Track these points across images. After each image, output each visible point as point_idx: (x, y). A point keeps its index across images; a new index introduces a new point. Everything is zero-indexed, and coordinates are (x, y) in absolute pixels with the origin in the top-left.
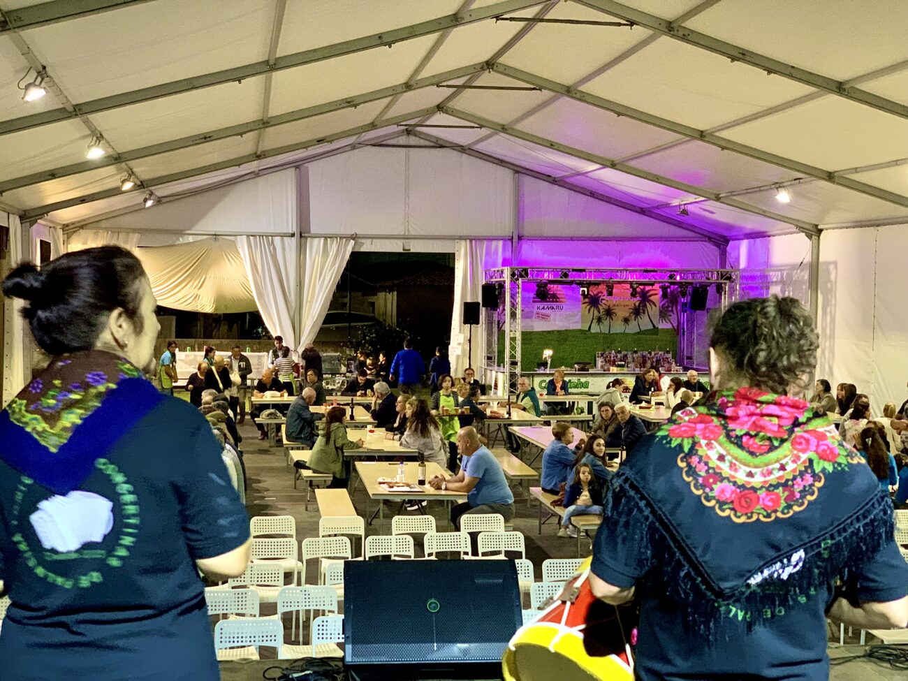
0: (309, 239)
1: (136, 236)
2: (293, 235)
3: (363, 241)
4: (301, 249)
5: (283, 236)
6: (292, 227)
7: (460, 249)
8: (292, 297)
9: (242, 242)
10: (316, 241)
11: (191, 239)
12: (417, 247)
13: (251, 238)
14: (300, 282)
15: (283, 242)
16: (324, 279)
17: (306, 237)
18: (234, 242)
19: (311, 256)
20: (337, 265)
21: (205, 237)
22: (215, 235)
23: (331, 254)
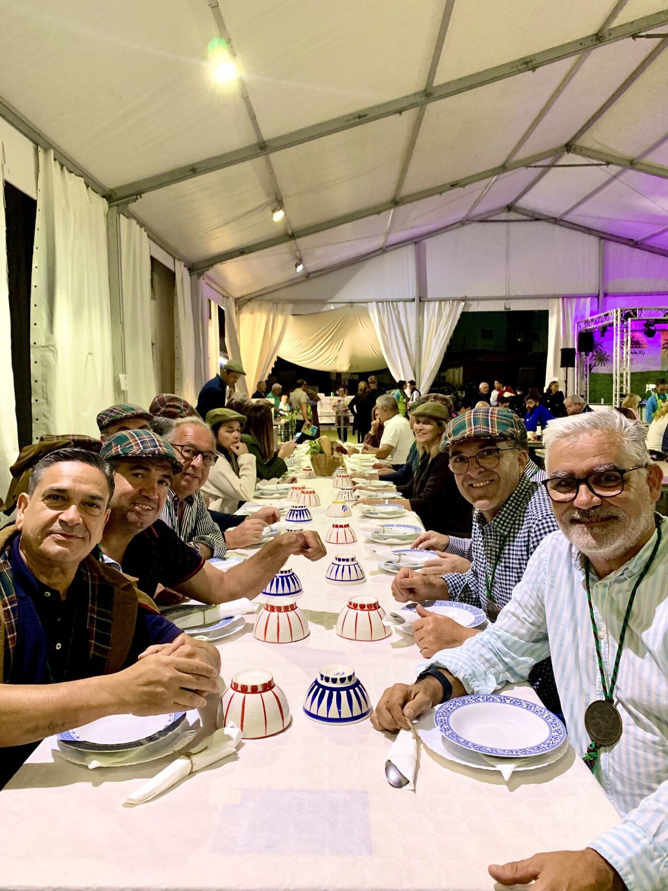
0: (426, 303)
1: (290, 307)
2: (413, 300)
3: (470, 303)
4: (420, 312)
5: (405, 301)
6: (412, 293)
7: (553, 306)
8: (413, 350)
9: (372, 307)
10: (432, 304)
11: (332, 307)
12: (516, 306)
13: (380, 304)
14: (420, 339)
16: (439, 335)
17: (424, 301)
18: (365, 308)
19: (428, 317)
20: (450, 323)
21: (343, 305)
22: (351, 303)
23: (444, 314)
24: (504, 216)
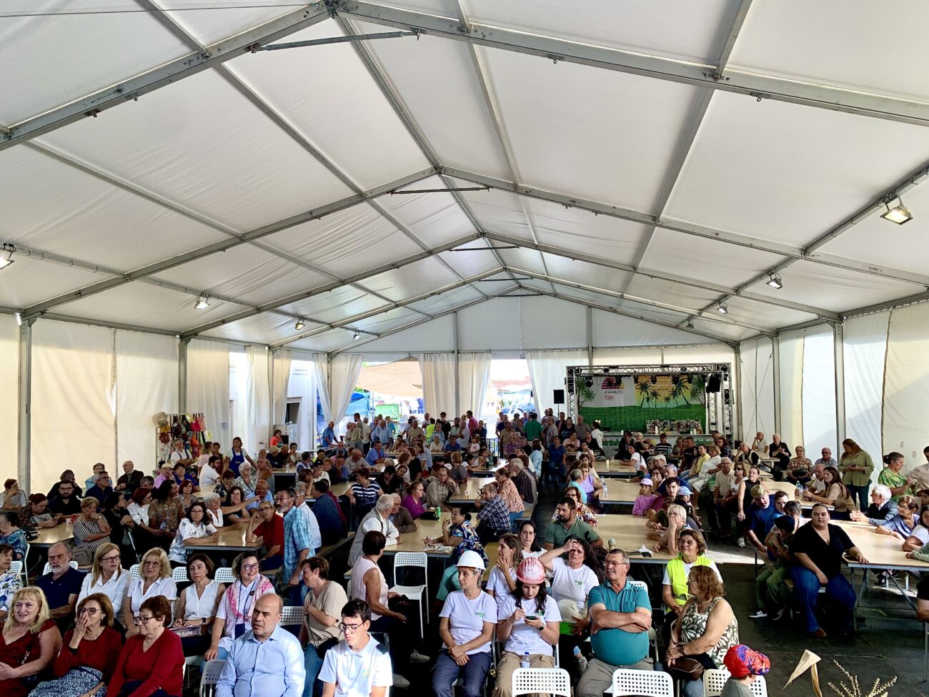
2: (453, 352)
4: (458, 361)
5: (448, 352)
6: (453, 347)
15: (448, 356)
17: (461, 353)
24: (519, 292)
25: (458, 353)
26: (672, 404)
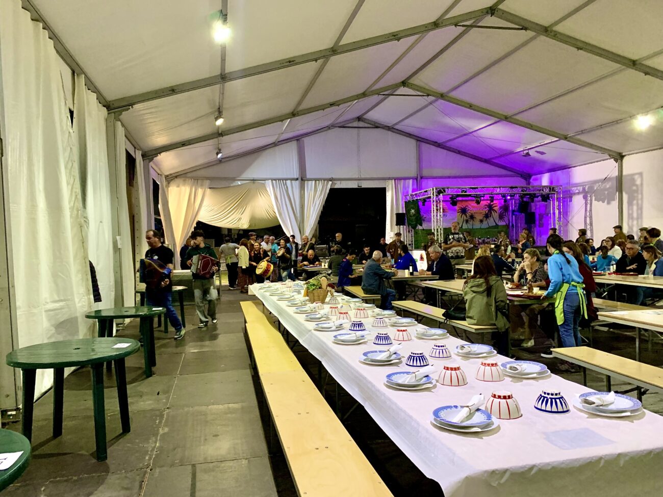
0: (306, 182)
1: (207, 182)
2: (297, 179)
3: (335, 182)
4: (302, 188)
5: (292, 179)
6: (297, 174)
7: (389, 185)
8: (298, 215)
9: (269, 183)
10: (310, 182)
11: (239, 183)
12: (366, 185)
13: (274, 181)
14: (302, 206)
15: (291, 183)
16: (316, 204)
17: (305, 180)
18: (264, 184)
19: (307, 191)
20: (322, 196)
21: (248, 182)
22: (253, 180)
23: (319, 190)
24: (355, 124)
25: (302, 180)
26: (485, 225)
